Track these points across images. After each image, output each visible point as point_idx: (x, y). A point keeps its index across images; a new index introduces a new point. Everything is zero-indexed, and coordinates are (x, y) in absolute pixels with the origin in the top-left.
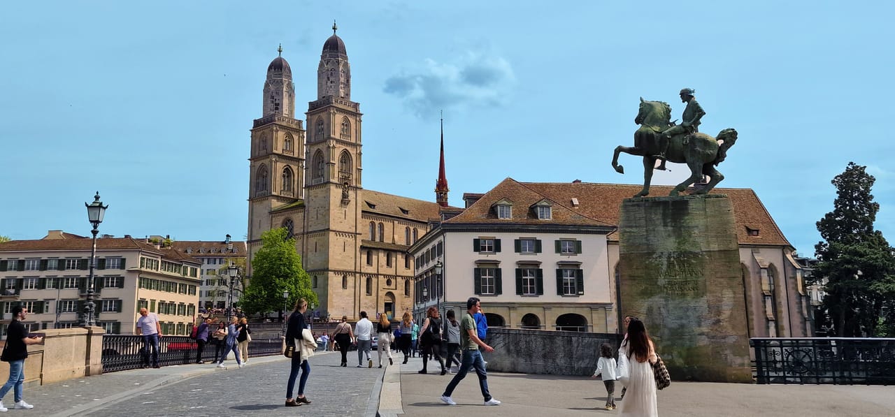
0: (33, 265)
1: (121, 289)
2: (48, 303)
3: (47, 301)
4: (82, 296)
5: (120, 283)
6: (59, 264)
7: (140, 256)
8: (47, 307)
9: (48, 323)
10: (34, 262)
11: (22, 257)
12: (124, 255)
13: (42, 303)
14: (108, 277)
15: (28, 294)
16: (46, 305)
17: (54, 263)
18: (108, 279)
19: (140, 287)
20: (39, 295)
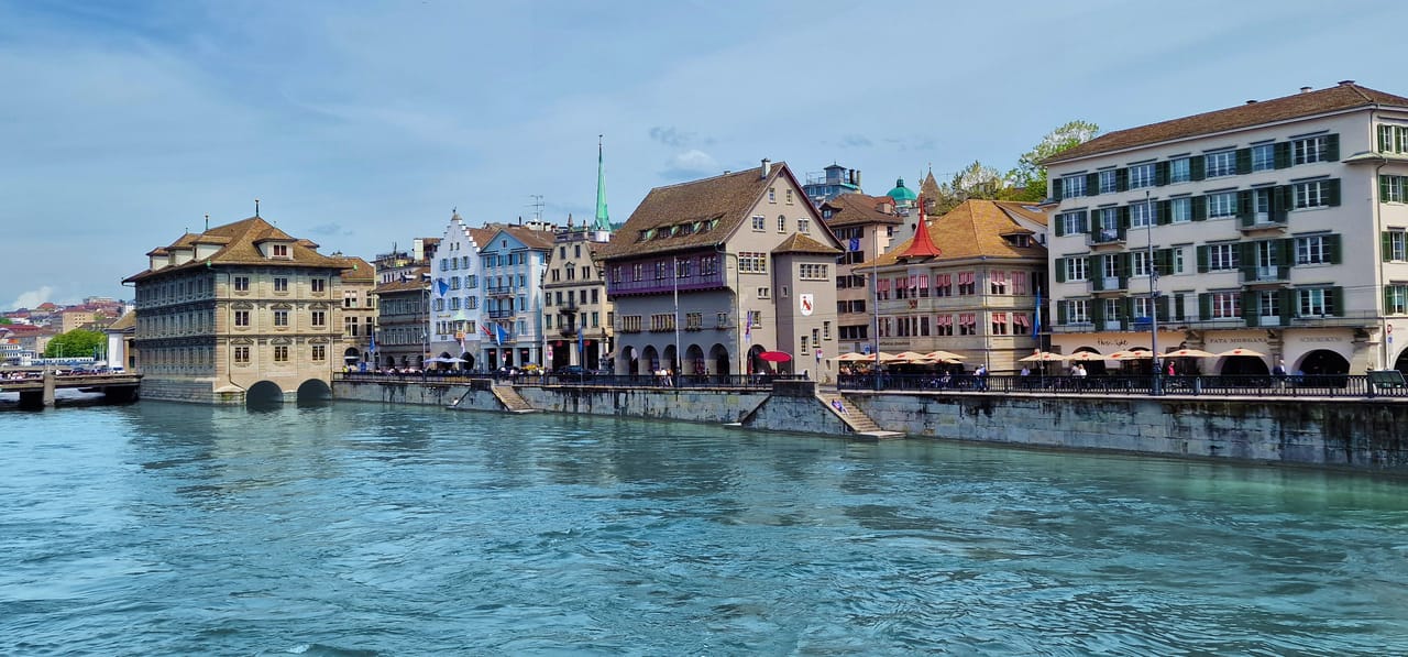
0: (1144, 178)
1: (1334, 209)
2: (1180, 252)
3: (1179, 247)
4: (1246, 233)
5: (1332, 193)
6: (1191, 167)
7: (1376, 123)
8: (1180, 260)
9: (1186, 295)
10: (1144, 170)
11: (1121, 163)
12: (1333, 127)
13: (1168, 252)
14: (1300, 185)
15: (1140, 237)
16: (1176, 257)
17: (1182, 167)
18: (1301, 188)
19: (1384, 197)
20: (1163, 237)
